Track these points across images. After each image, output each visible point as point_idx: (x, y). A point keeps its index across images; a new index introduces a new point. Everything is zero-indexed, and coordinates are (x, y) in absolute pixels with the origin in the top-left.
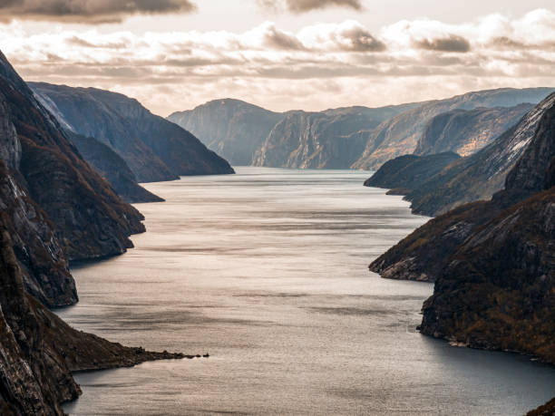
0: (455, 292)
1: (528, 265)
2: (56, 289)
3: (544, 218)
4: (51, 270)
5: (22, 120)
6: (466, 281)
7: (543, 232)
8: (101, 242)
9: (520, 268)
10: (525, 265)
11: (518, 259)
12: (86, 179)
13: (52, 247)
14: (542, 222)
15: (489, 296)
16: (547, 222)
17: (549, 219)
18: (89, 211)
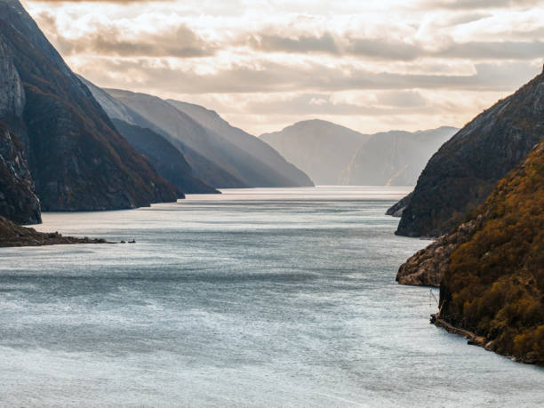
0: (435, 188)
1: (514, 152)
2: (13, 207)
3: (533, 99)
4: (9, 187)
5: (35, 73)
6: (448, 175)
7: (531, 114)
8: (108, 195)
9: (506, 156)
10: (511, 152)
11: (504, 147)
12: (112, 145)
13: (16, 166)
14: (531, 104)
15: (471, 190)
16: (535, 104)
17: (538, 100)
18: (95, 161)
